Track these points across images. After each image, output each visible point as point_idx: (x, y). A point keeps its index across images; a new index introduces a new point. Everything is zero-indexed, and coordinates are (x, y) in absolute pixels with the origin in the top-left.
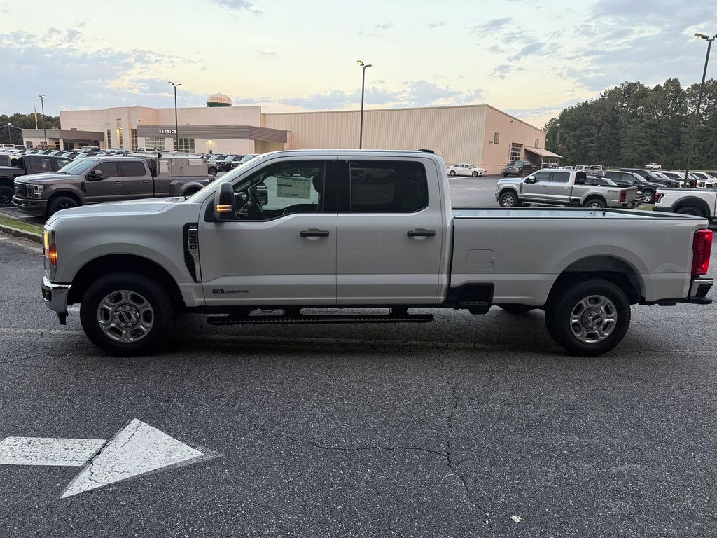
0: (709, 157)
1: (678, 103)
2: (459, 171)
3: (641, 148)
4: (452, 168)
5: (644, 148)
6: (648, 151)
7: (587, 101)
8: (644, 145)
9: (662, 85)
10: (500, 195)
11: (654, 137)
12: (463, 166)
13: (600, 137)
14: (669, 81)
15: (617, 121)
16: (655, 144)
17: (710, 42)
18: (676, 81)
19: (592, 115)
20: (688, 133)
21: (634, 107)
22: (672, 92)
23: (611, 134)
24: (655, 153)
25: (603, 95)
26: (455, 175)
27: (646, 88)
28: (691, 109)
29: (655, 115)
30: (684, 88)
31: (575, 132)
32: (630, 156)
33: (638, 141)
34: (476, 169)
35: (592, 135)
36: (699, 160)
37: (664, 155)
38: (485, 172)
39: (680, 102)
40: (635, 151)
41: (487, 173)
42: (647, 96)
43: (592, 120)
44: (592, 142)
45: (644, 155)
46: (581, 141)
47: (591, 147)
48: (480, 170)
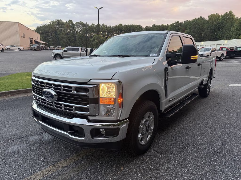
0: (84, 44)
1: (73, 28)
2: (11, 48)
3: (65, 41)
4: (8, 47)
5: (66, 41)
6: (67, 42)
7: (45, 25)
8: (66, 40)
9: (68, 21)
10: (55, 56)
11: (68, 38)
12: (13, 46)
13: (52, 37)
14: (69, 20)
15: (56, 32)
16: (69, 40)
17: (99, 9)
18: (71, 21)
19: (48, 30)
20: (78, 37)
21: (61, 28)
22: (71, 24)
23: (56, 36)
24: (70, 43)
25: (50, 23)
26: (10, 50)
27: (63, 22)
28: (77, 30)
29: (67, 31)
30: (74, 23)
31: (43, 35)
32: (63, 43)
33: (65, 39)
34: (19, 47)
35: (49, 36)
36: (82, 45)
37: (73, 43)
38: (23, 48)
39: (73, 27)
40: (64, 42)
41: (24, 49)
42: (64, 25)
43: (49, 31)
44: (50, 38)
45: (67, 43)
46: (46, 38)
47: (50, 40)
48: (21, 48)
